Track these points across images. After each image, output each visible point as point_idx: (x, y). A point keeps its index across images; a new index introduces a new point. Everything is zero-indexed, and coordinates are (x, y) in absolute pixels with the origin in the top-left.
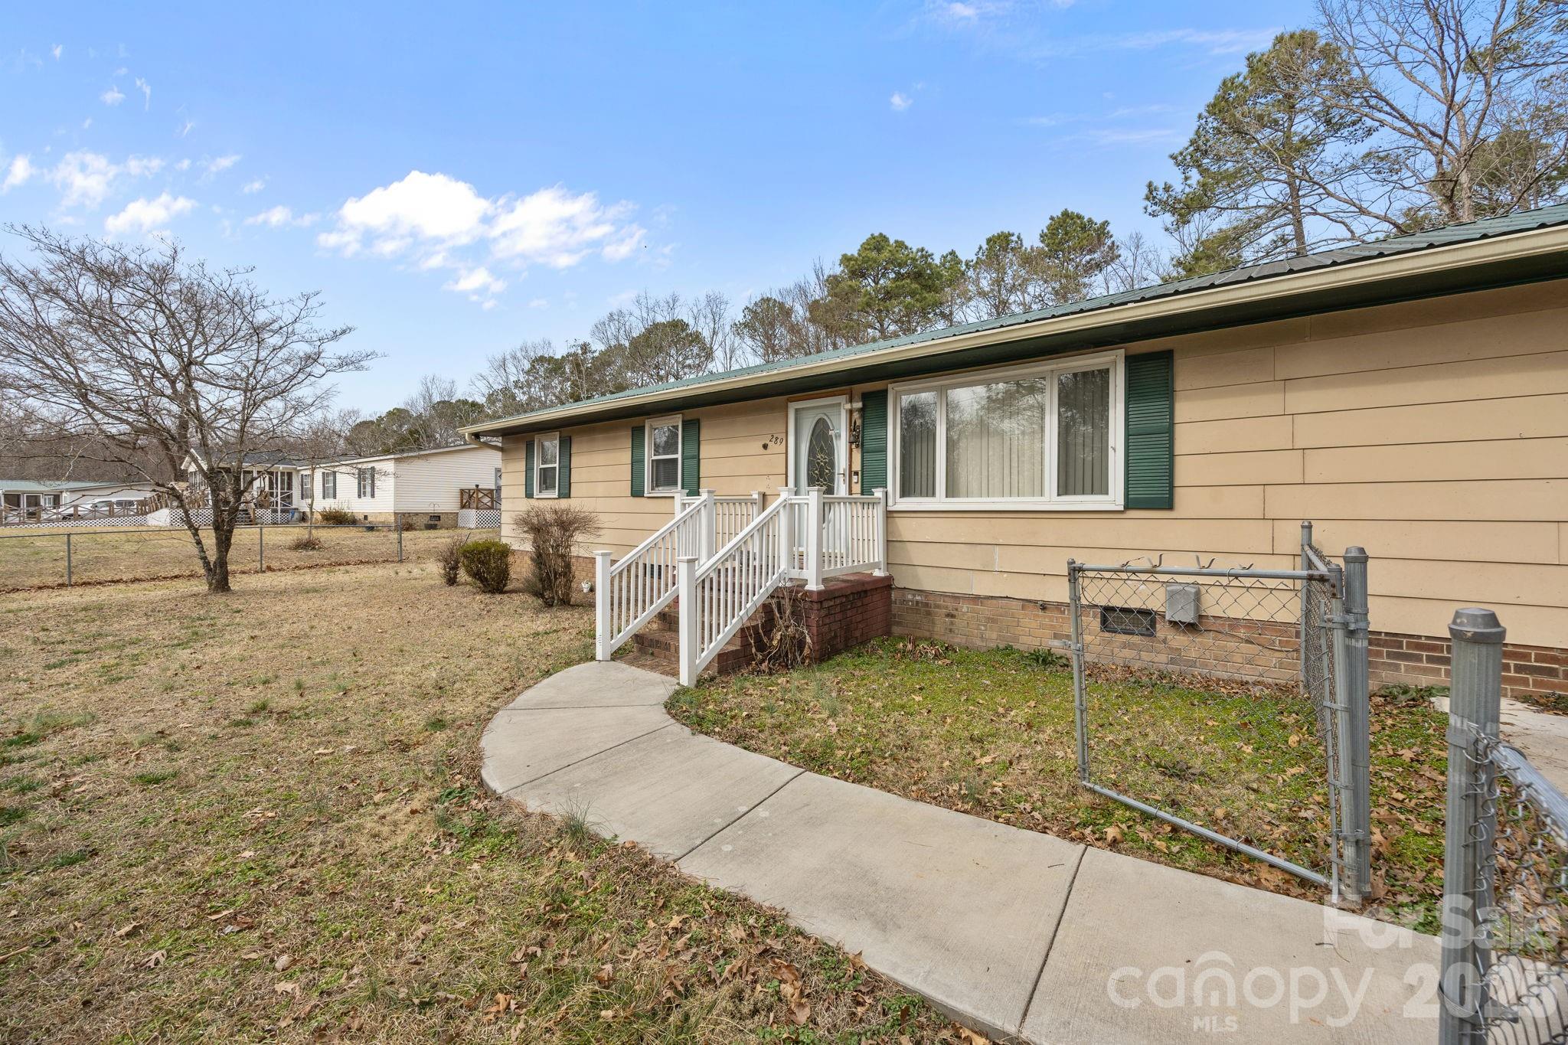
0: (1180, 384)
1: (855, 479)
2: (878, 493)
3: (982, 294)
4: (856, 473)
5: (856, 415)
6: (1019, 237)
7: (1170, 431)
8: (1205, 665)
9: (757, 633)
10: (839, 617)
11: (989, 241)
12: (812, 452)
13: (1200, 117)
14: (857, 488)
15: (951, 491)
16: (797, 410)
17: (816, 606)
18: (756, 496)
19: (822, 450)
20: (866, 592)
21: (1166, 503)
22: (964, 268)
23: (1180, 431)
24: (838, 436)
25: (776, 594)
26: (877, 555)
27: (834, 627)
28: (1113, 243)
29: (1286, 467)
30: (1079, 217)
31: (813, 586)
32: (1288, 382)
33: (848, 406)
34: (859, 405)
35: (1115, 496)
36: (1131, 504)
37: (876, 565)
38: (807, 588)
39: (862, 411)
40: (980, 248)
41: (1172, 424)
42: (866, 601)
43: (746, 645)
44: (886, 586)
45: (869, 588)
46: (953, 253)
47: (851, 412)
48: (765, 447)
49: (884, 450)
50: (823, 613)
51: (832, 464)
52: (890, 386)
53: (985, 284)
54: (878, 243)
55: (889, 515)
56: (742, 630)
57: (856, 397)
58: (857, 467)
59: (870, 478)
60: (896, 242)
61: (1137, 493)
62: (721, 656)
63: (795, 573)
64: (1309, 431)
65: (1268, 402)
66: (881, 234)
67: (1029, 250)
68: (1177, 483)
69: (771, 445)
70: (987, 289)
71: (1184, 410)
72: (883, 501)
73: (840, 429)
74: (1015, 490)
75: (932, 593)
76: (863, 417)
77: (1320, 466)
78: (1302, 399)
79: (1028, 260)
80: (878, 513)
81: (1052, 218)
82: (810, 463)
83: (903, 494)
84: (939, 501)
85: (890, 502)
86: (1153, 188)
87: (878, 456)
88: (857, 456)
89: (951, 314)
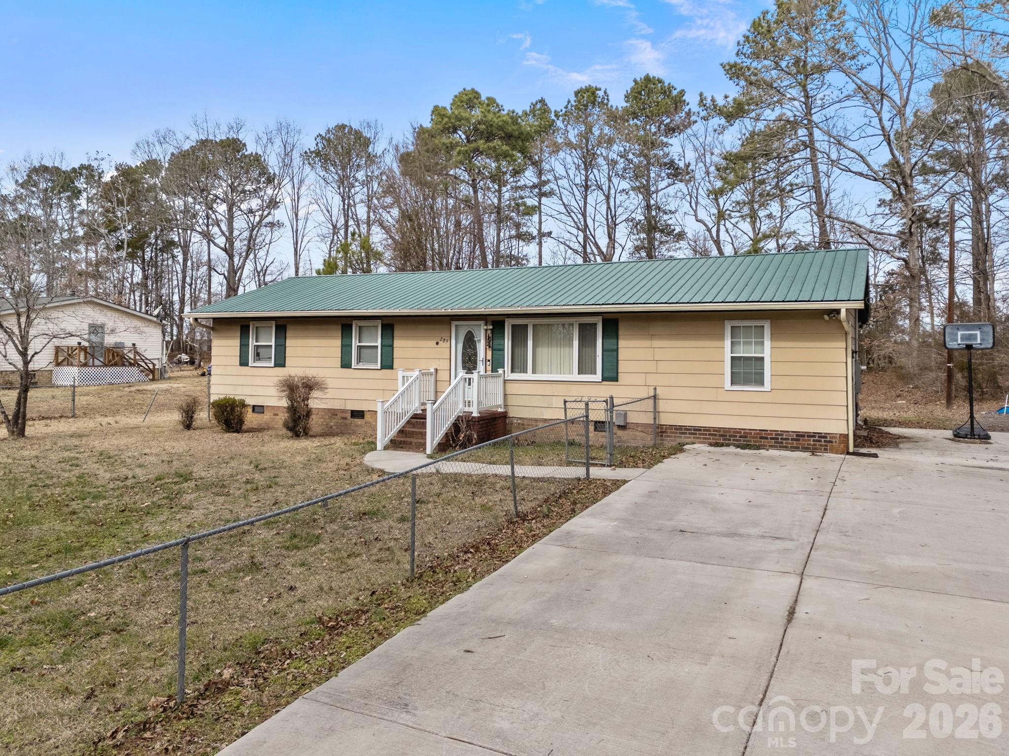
0: (621, 333)
1: (488, 363)
2: (500, 371)
3: (569, 144)
4: (489, 361)
5: (489, 332)
6: (605, 92)
7: (617, 350)
8: (629, 442)
9: (452, 436)
10: (485, 429)
11: (577, 94)
12: (464, 348)
13: (738, 43)
14: (489, 368)
15: (534, 371)
16: (456, 326)
17: (477, 423)
18: (432, 370)
19: (470, 347)
20: (495, 418)
21: (616, 379)
22: (553, 117)
23: (620, 350)
24: (480, 341)
25: (459, 418)
26: (500, 401)
27: (484, 433)
28: (690, 110)
29: (651, 366)
30: (660, 81)
31: (475, 414)
32: (652, 337)
33: (485, 327)
34: (491, 327)
35: (598, 377)
36: (604, 379)
37: (499, 406)
38: (473, 415)
39: (492, 330)
40: (569, 102)
41: (618, 348)
42: (496, 422)
43: (448, 441)
44: (504, 416)
45: (497, 416)
46: (542, 101)
47: (486, 330)
48: (437, 343)
49: (503, 350)
50: (480, 426)
51: (476, 355)
52: (506, 319)
53: (573, 135)
54: (469, 99)
55: (505, 381)
56: (446, 434)
57: (489, 323)
58: (489, 357)
59: (496, 364)
60: (488, 99)
61: (607, 375)
62: (439, 444)
63: (467, 409)
64: (659, 354)
65: (646, 343)
66: (473, 89)
67: (614, 107)
68: (619, 371)
69: (440, 343)
70: (574, 140)
71: (621, 343)
72: (503, 375)
73: (480, 337)
74: (562, 372)
75: (526, 419)
76: (492, 333)
77: (662, 366)
78: (657, 343)
79: (614, 118)
80: (501, 380)
81: (635, 81)
82: (463, 354)
83: (512, 371)
84: (529, 376)
85: (506, 376)
86: (703, 97)
87: (499, 353)
88: (489, 353)
89: (541, 161)
